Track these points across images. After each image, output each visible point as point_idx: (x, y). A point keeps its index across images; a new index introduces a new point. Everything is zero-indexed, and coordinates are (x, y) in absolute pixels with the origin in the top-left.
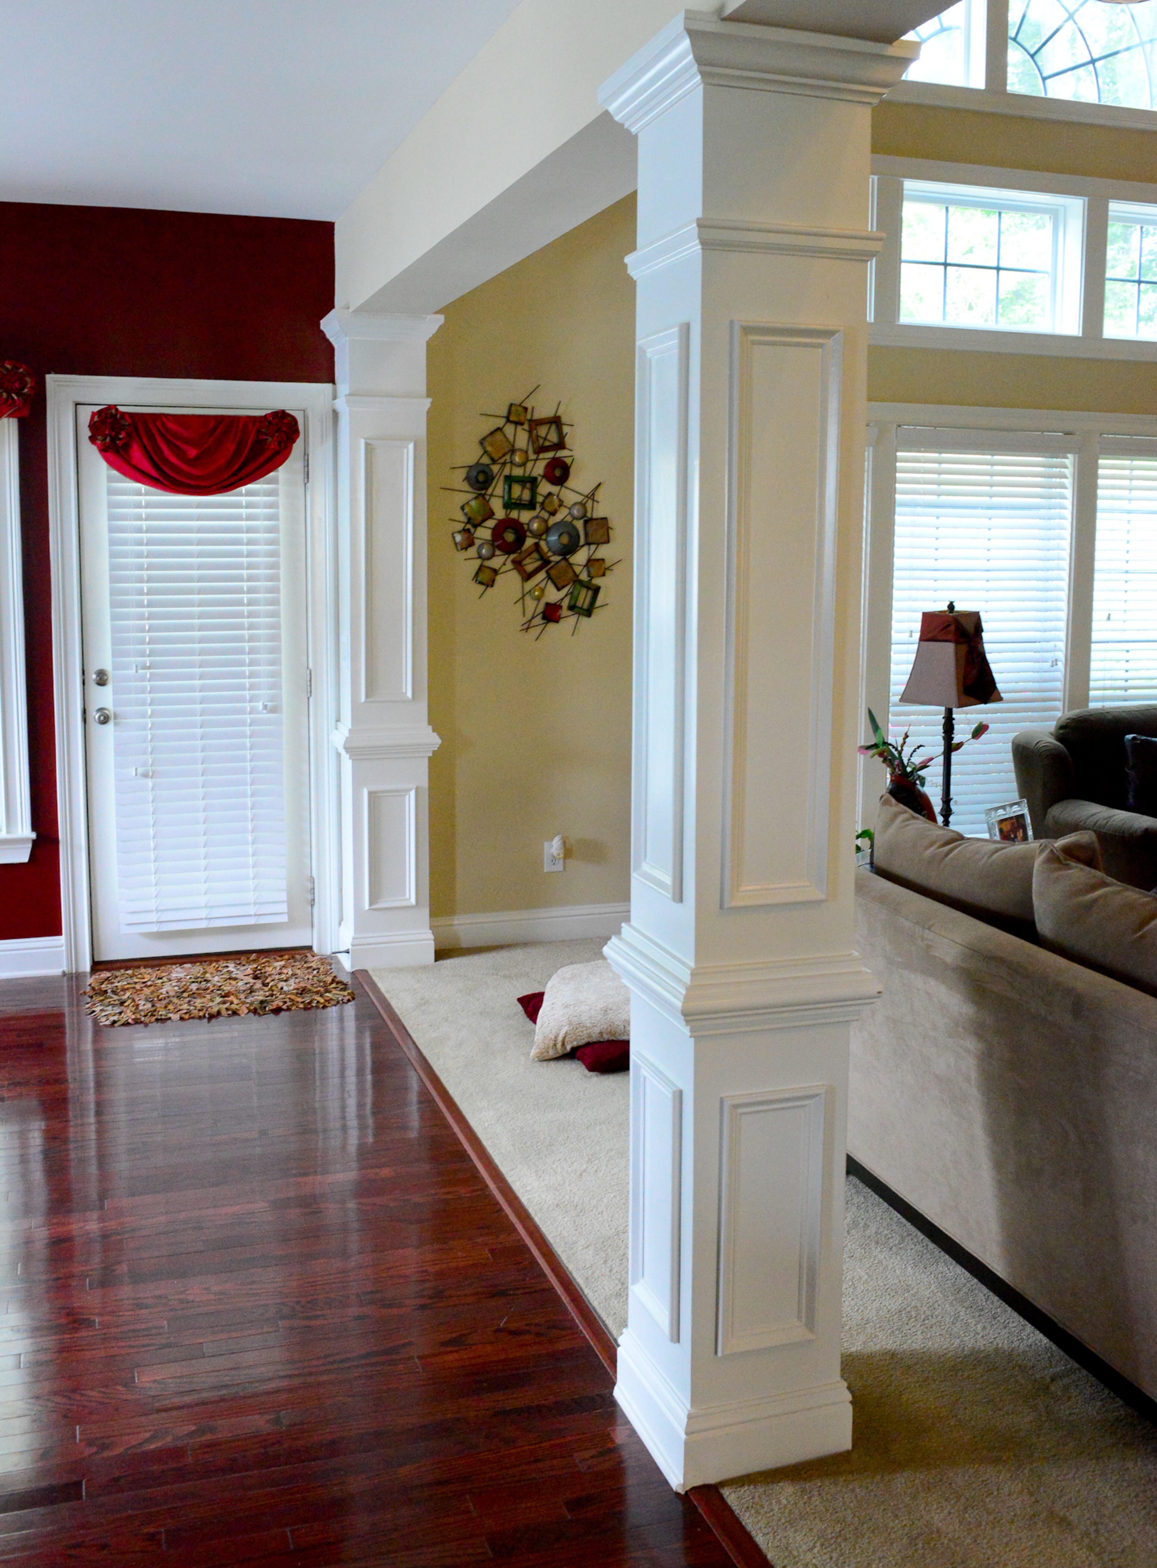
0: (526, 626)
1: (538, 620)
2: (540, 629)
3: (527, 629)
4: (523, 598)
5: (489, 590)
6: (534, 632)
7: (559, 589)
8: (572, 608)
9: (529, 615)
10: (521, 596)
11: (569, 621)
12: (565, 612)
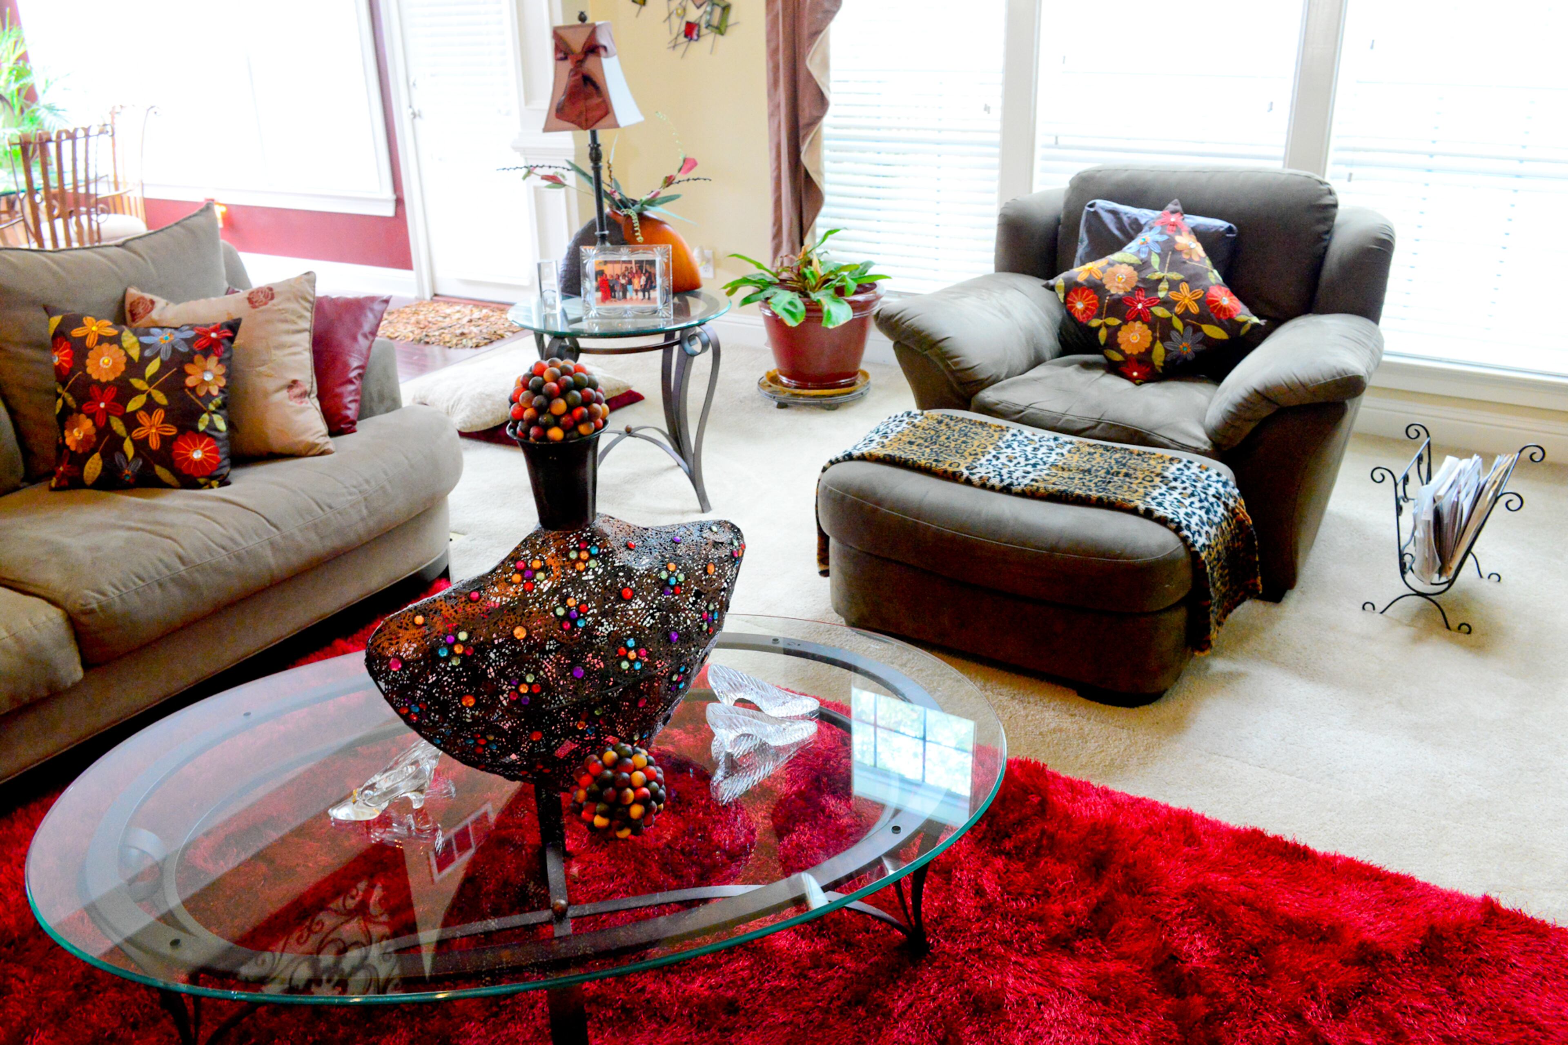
0: (672, 44)
1: (682, 39)
2: (683, 47)
3: (674, 47)
4: (670, 15)
5: (644, 9)
6: (680, 49)
7: (698, 7)
8: (709, 25)
9: (675, 35)
10: (667, 15)
11: (708, 38)
12: (704, 31)
